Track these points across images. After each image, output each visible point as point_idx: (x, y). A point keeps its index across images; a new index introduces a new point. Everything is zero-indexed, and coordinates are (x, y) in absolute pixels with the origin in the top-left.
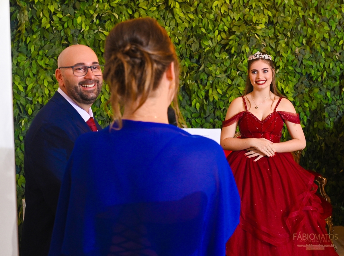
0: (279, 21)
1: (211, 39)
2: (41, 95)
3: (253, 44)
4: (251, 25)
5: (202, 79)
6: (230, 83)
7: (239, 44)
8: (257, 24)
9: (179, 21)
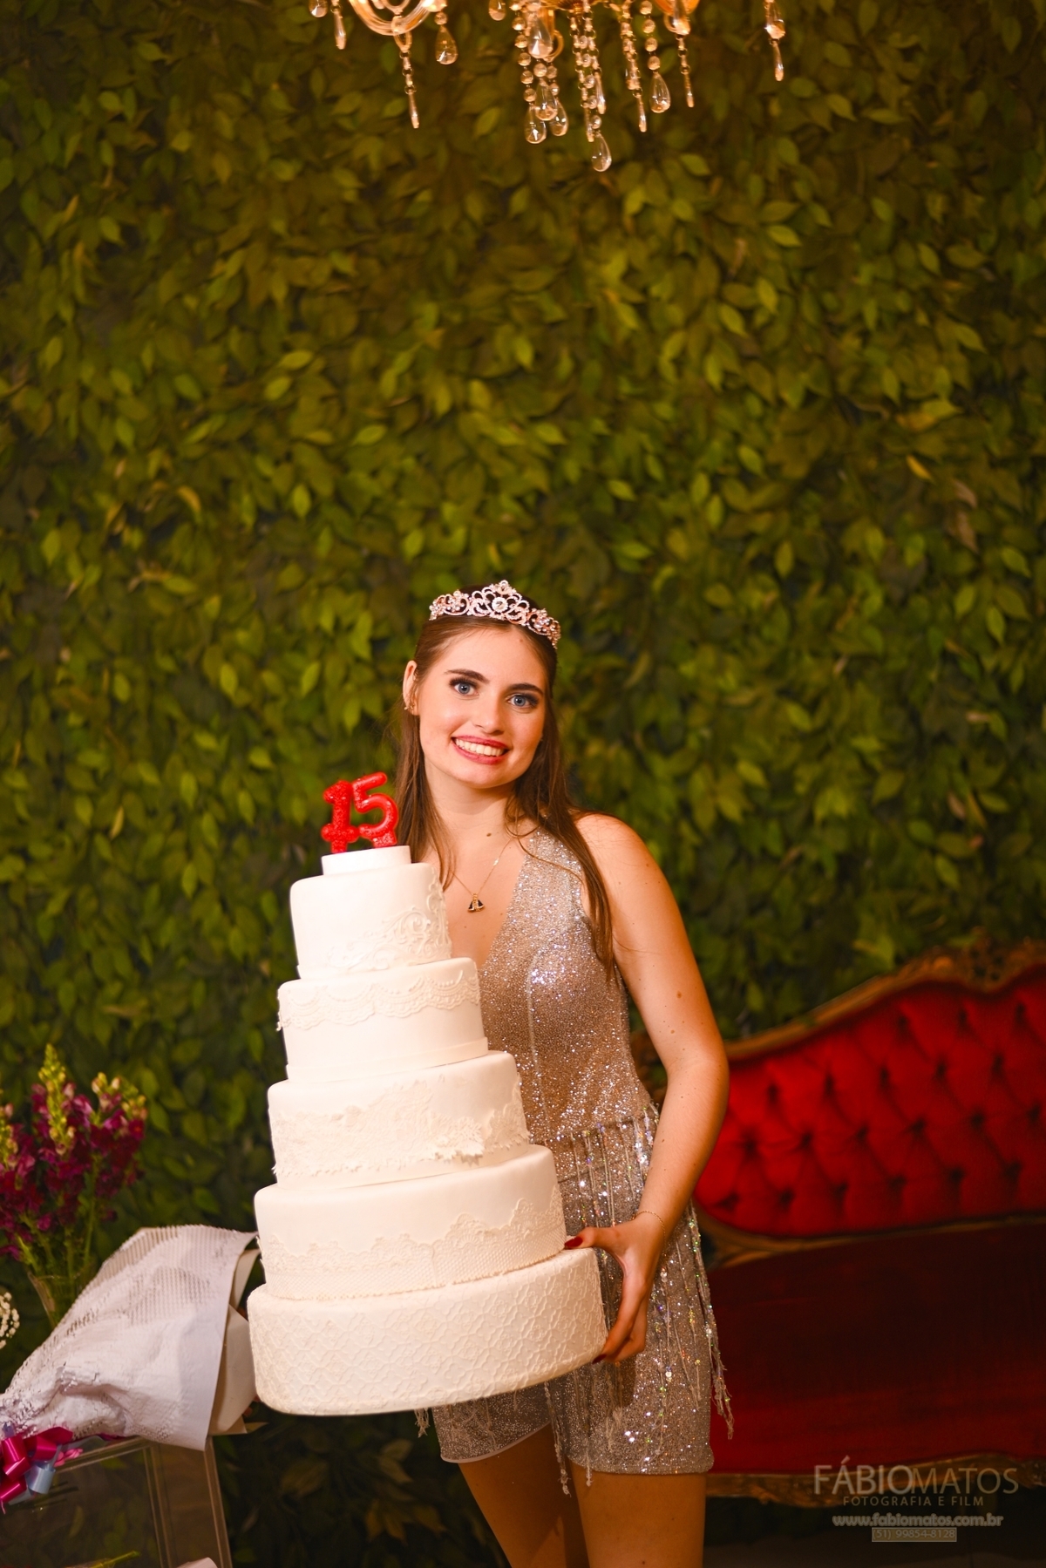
0: (1031, 368)
1: (680, 522)
3: (902, 510)
4: (876, 415)
5: (652, 727)
6: (805, 726)
8: (908, 403)
9: (502, 469)
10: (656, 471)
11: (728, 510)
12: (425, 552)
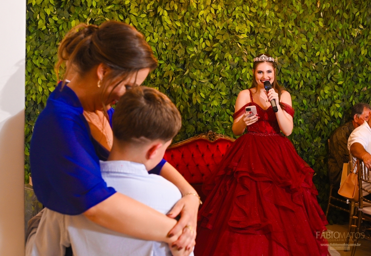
0: (260, 32)
1: (196, 46)
2: (35, 92)
3: (235, 52)
4: (234, 34)
5: (186, 83)
6: (213, 88)
7: (222, 52)
8: (240, 34)
9: (167, 28)
10: (196, 35)
11: (206, 46)
12: (150, 41)
